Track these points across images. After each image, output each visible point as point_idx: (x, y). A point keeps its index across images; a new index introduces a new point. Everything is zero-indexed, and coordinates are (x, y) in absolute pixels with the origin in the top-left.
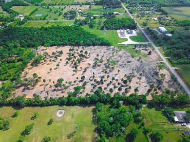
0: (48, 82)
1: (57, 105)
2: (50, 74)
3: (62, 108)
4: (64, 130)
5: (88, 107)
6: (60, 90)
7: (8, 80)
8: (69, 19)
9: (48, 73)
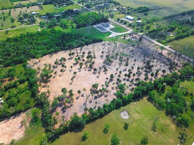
1: (113, 109)
2: (73, 84)
3: (121, 110)
4: (144, 127)
5: (142, 99)
6: (101, 96)
7: (30, 108)
8: (30, 24)
9: (71, 84)
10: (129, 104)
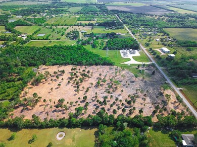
0: (48, 102)
1: (56, 127)
2: (51, 93)
3: (62, 130)
5: (91, 129)
6: (60, 111)
7: (6, 100)
9: (49, 93)
10: (74, 128)
